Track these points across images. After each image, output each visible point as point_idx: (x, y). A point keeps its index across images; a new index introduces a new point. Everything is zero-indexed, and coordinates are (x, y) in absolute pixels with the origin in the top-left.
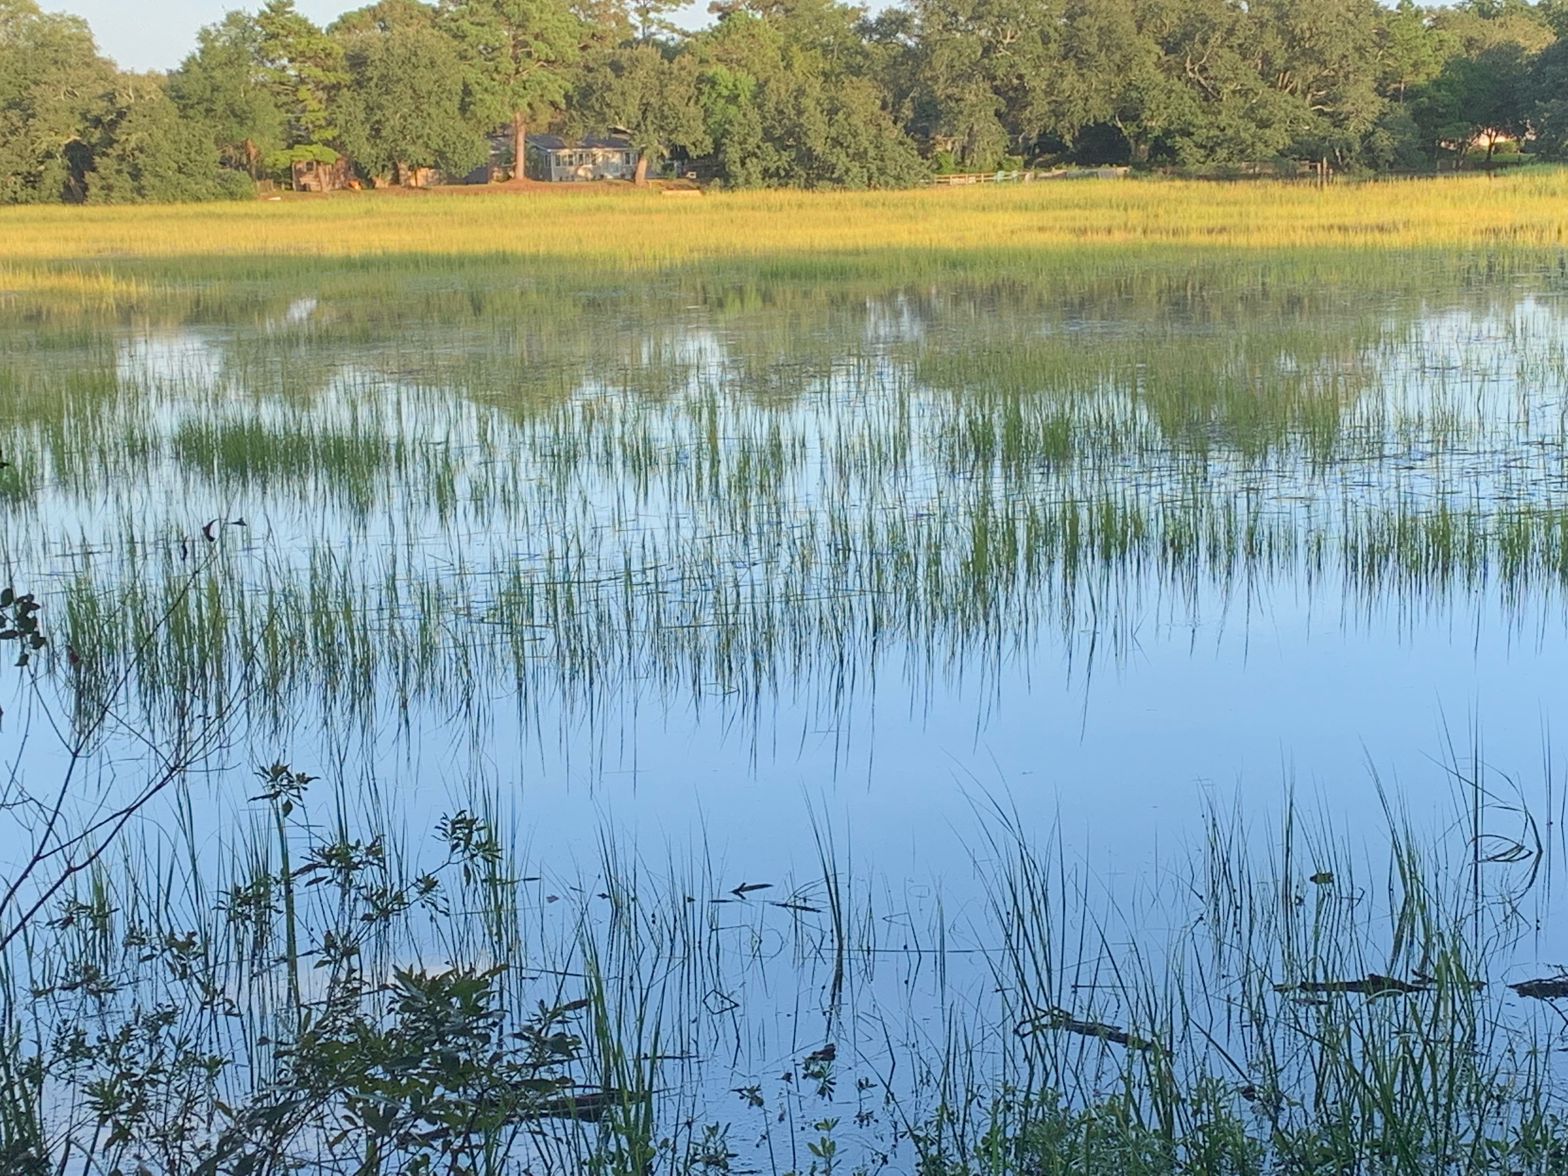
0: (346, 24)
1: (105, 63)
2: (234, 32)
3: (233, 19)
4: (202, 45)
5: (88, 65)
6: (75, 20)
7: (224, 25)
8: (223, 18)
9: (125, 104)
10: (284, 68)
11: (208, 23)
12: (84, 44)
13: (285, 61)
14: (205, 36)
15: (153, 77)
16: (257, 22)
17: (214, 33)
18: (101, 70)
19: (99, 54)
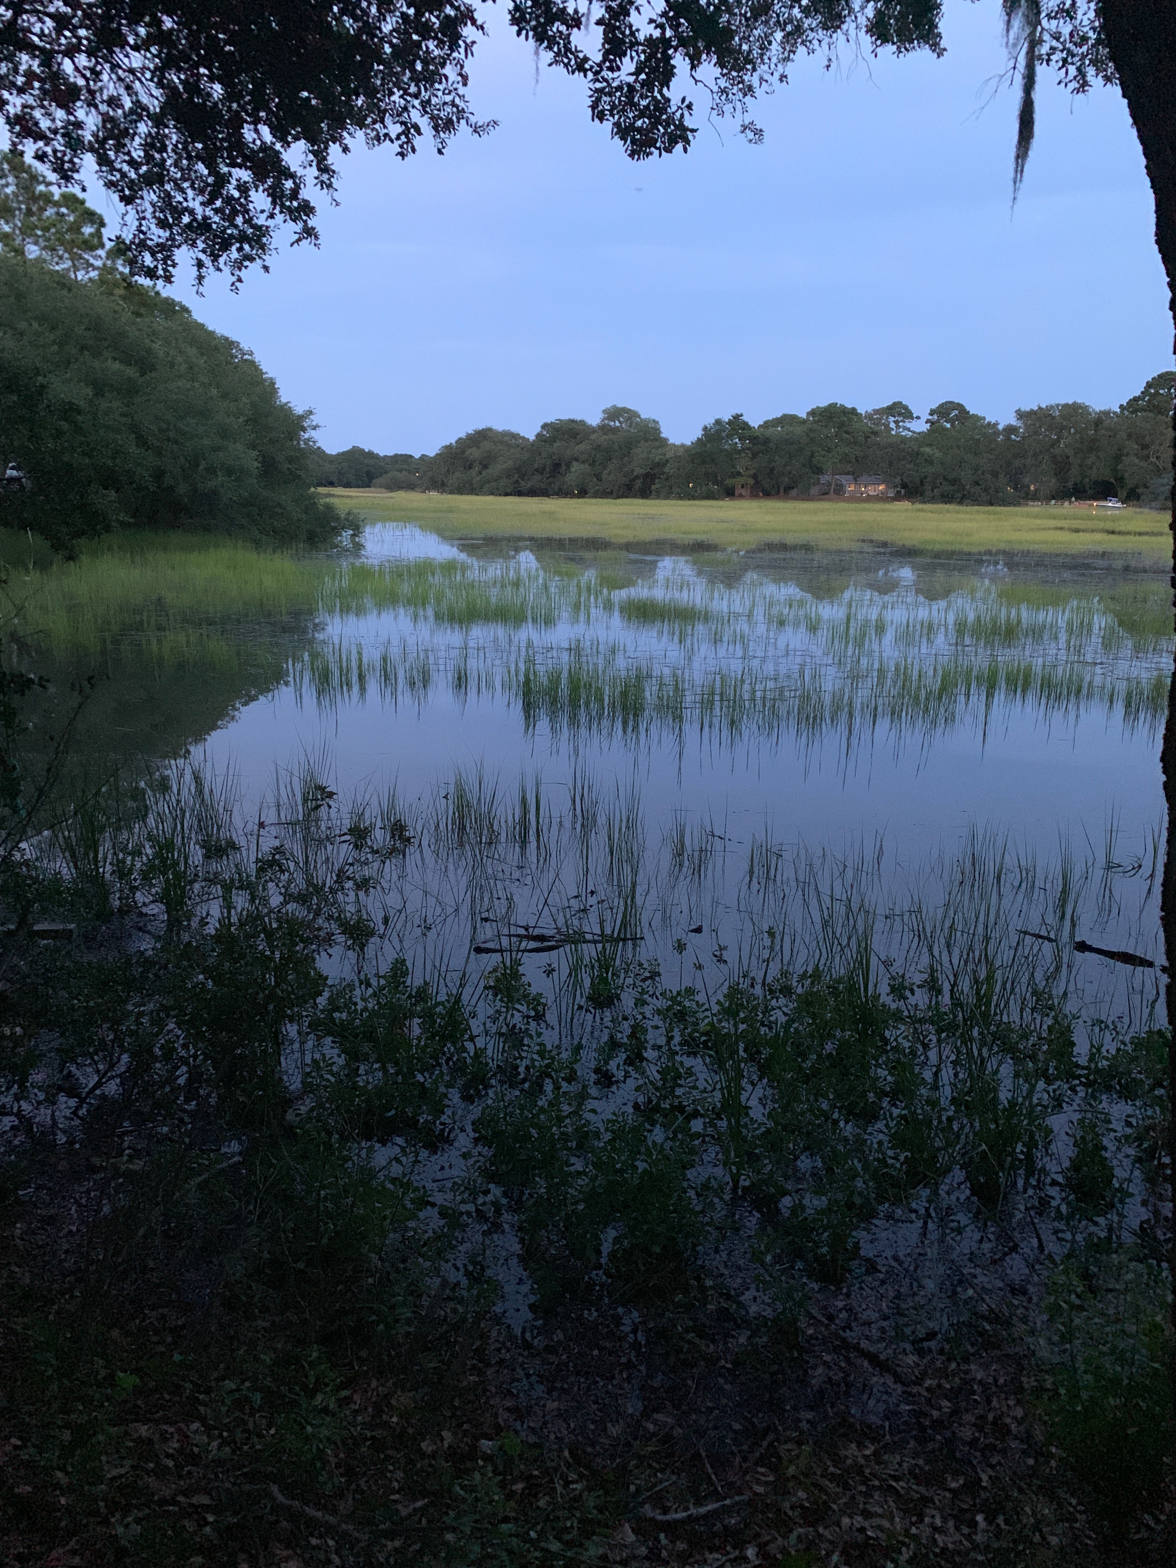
0: (767, 424)
1: (665, 440)
2: (717, 427)
3: (718, 422)
4: (703, 433)
5: (658, 440)
6: (654, 421)
8: (713, 422)
9: (669, 457)
10: (736, 443)
11: (707, 423)
12: (657, 431)
13: (737, 440)
14: (705, 429)
15: (682, 445)
16: (727, 423)
17: (709, 428)
18: (663, 442)
19: (662, 435)
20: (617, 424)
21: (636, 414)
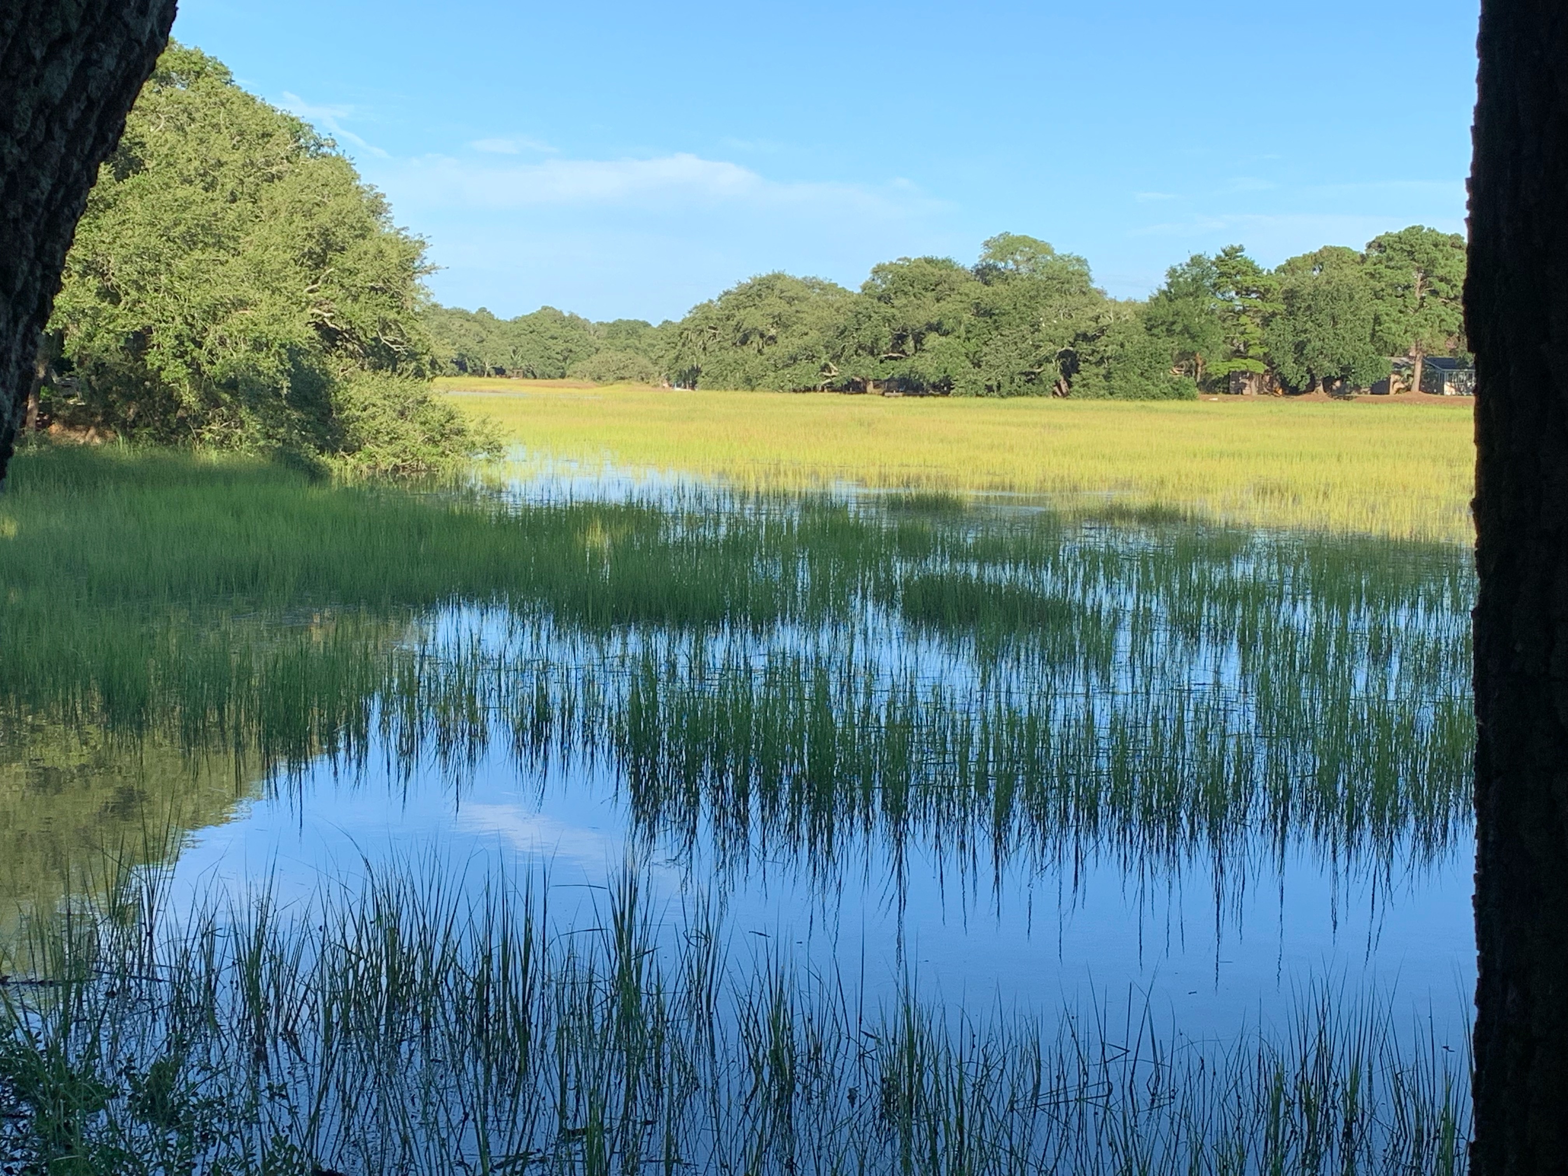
0: (1291, 267)
1: (1099, 293)
2: (1195, 271)
3: (1196, 261)
4: (1169, 281)
5: (1084, 293)
6: (1078, 260)
7: (1188, 265)
8: (1188, 260)
9: (1106, 323)
10: (1231, 300)
11: (1175, 264)
12: (1084, 276)
13: (1233, 294)
14: (1172, 273)
15: (1130, 303)
16: (1213, 263)
17: (1180, 271)
18: (1093, 297)
19: (1094, 286)
20: (1011, 265)
21: (1046, 249)
